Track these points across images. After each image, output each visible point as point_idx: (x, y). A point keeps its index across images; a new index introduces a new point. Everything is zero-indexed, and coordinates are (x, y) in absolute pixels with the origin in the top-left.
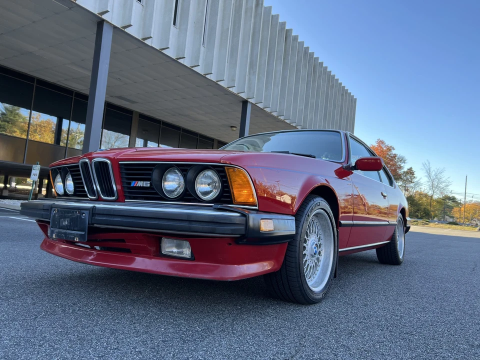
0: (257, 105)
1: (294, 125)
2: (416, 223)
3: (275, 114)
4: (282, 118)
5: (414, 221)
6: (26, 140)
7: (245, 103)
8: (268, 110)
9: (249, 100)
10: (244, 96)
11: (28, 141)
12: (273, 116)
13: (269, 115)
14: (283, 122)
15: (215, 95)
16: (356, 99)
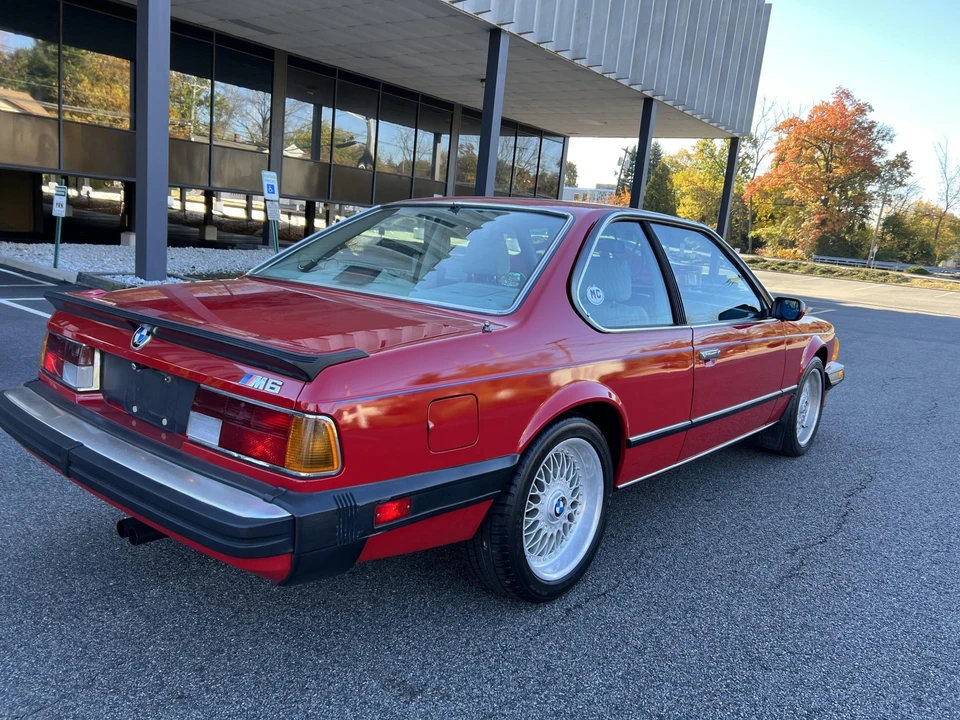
0: (522, 36)
1: (612, 76)
2: (882, 278)
3: (566, 55)
4: (583, 63)
5: (881, 275)
6: (58, 120)
7: (495, 33)
8: (549, 47)
9: (502, 27)
10: (490, 18)
11: (61, 122)
12: (562, 60)
13: (553, 58)
14: (587, 71)
15: (429, 18)
16: (770, 5)
